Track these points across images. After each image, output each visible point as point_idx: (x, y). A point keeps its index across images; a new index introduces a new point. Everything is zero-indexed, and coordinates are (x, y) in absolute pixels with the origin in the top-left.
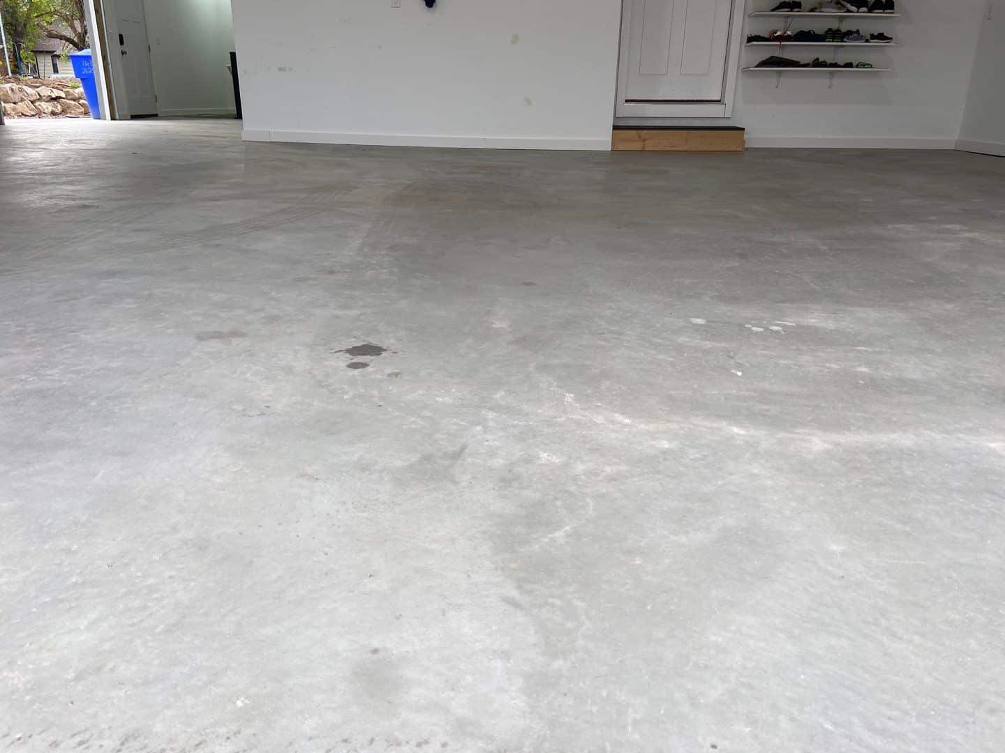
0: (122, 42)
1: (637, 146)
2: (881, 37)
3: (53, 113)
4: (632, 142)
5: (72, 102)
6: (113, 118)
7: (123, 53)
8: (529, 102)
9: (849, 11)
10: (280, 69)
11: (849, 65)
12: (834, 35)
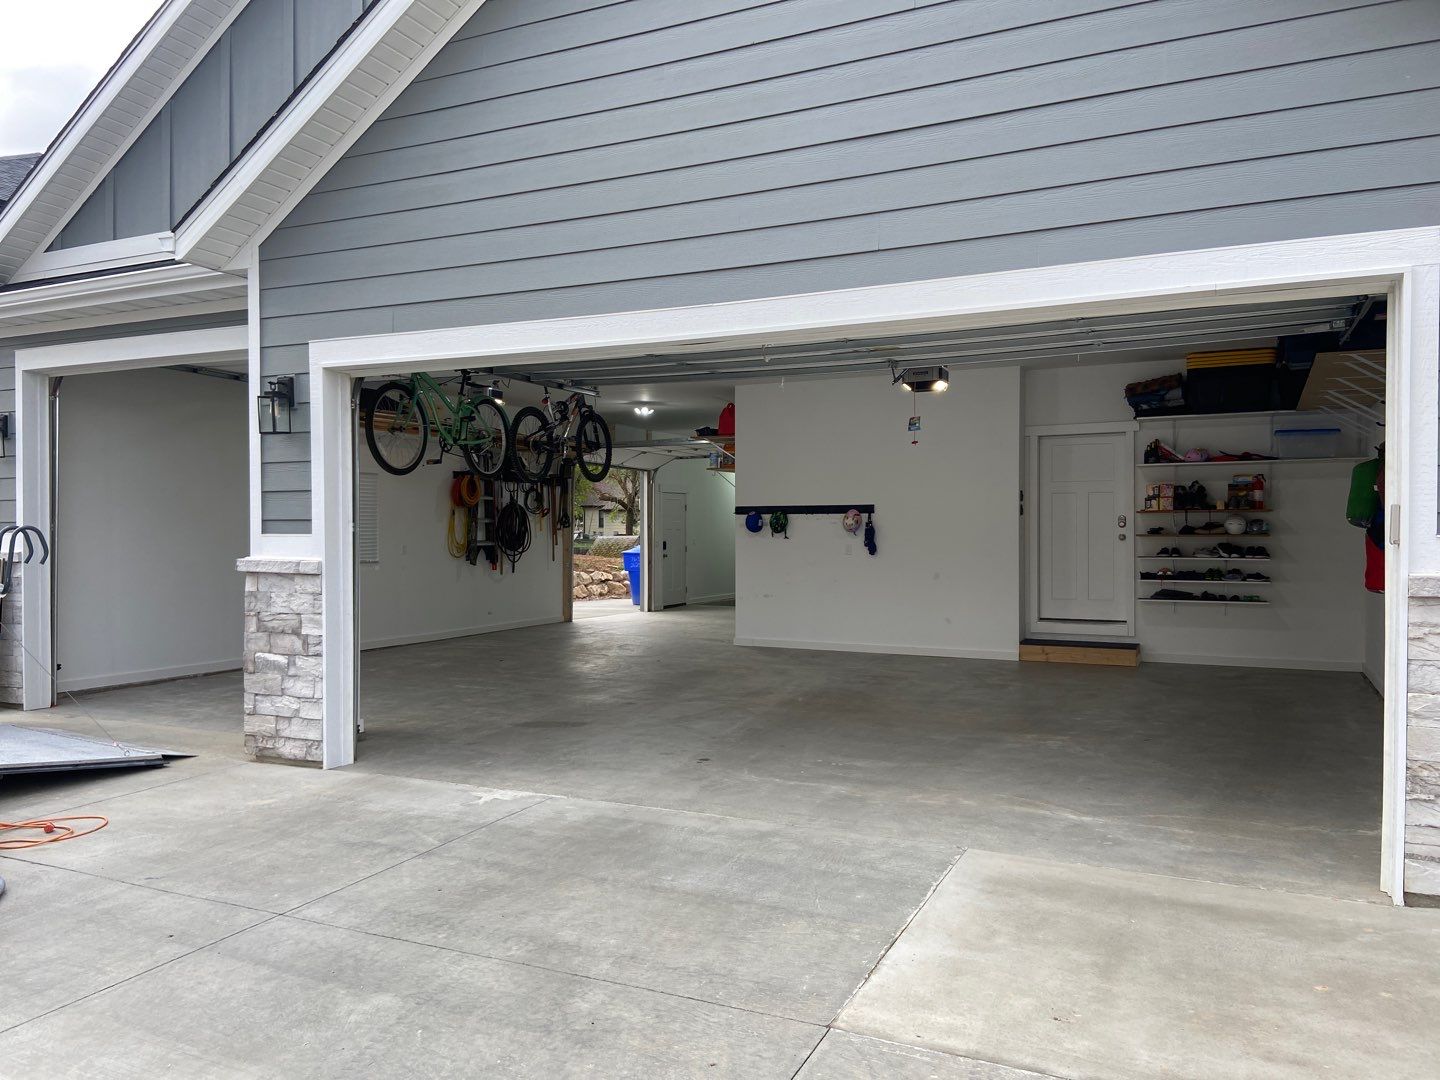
0: (665, 548)
1: (1041, 658)
2: (1258, 576)
3: (601, 595)
4: (1036, 654)
5: (618, 584)
6: (649, 610)
7: (665, 556)
8: (948, 620)
9: (1221, 557)
10: (765, 596)
11: (1235, 598)
12: (1214, 574)
